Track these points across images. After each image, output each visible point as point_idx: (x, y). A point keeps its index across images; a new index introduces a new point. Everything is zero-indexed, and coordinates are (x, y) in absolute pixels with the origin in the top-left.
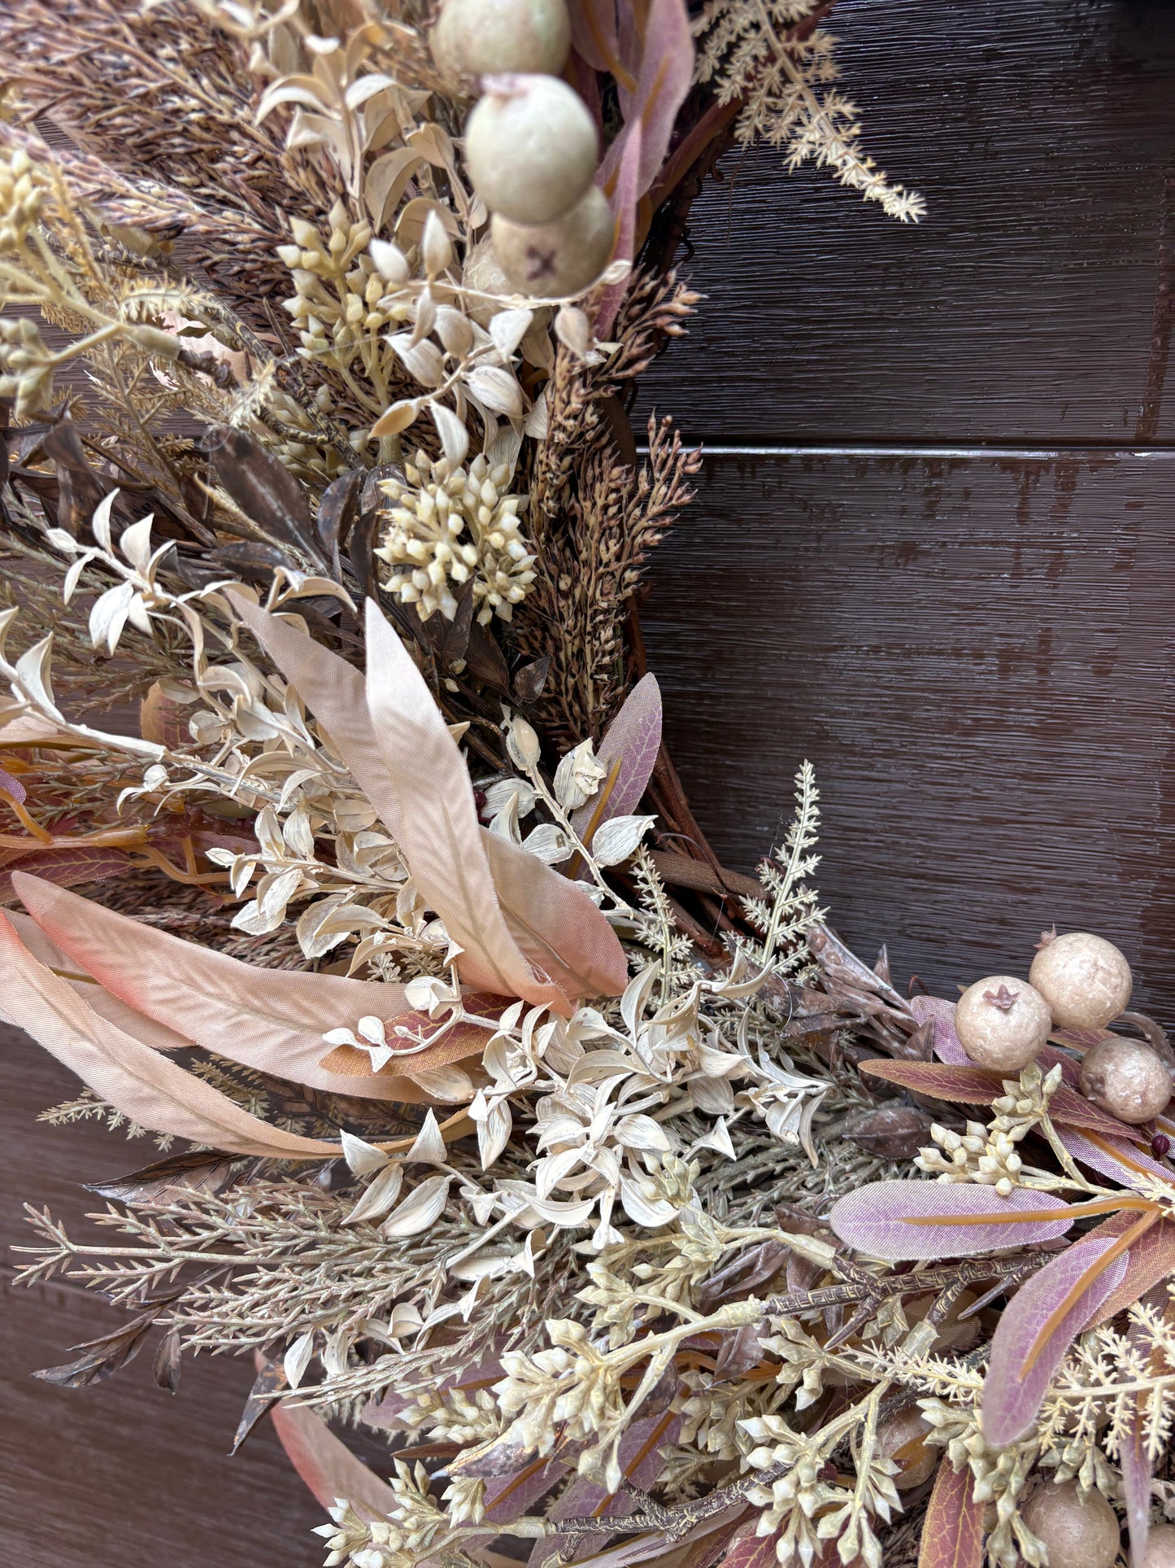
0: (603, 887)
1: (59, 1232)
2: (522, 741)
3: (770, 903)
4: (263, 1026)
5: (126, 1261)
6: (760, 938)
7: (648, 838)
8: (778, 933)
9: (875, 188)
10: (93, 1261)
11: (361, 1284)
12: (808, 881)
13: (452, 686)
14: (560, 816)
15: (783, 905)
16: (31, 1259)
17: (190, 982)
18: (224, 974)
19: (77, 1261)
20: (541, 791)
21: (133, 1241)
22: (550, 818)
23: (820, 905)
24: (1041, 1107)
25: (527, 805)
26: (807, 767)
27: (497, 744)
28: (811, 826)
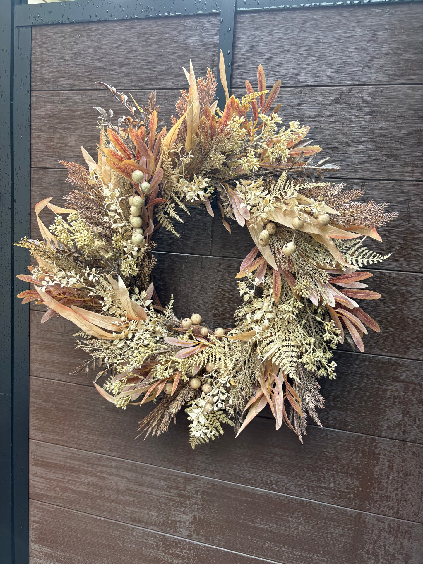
0: (146, 309)
1: (80, 343)
2: (137, 290)
3: (167, 312)
4: (103, 322)
5: (87, 347)
6: (165, 316)
7: (152, 303)
8: (168, 315)
9: (176, 233)
10: (84, 347)
11: (114, 352)
12: (172, 309)
13: (128, 283)
14: (141, 300)
15: (169, 311)
16: (77, 346)
17: (94, 317)
18: (99, 316)
19: (82, 347)
20: (139, 296)
21: (88, 345)
22: (140, 300)
23: (173, 312)
24: (191, 332)
25: (137, 298)
26: (172, 295)
27: (133, 290)
28: (173, 302)
